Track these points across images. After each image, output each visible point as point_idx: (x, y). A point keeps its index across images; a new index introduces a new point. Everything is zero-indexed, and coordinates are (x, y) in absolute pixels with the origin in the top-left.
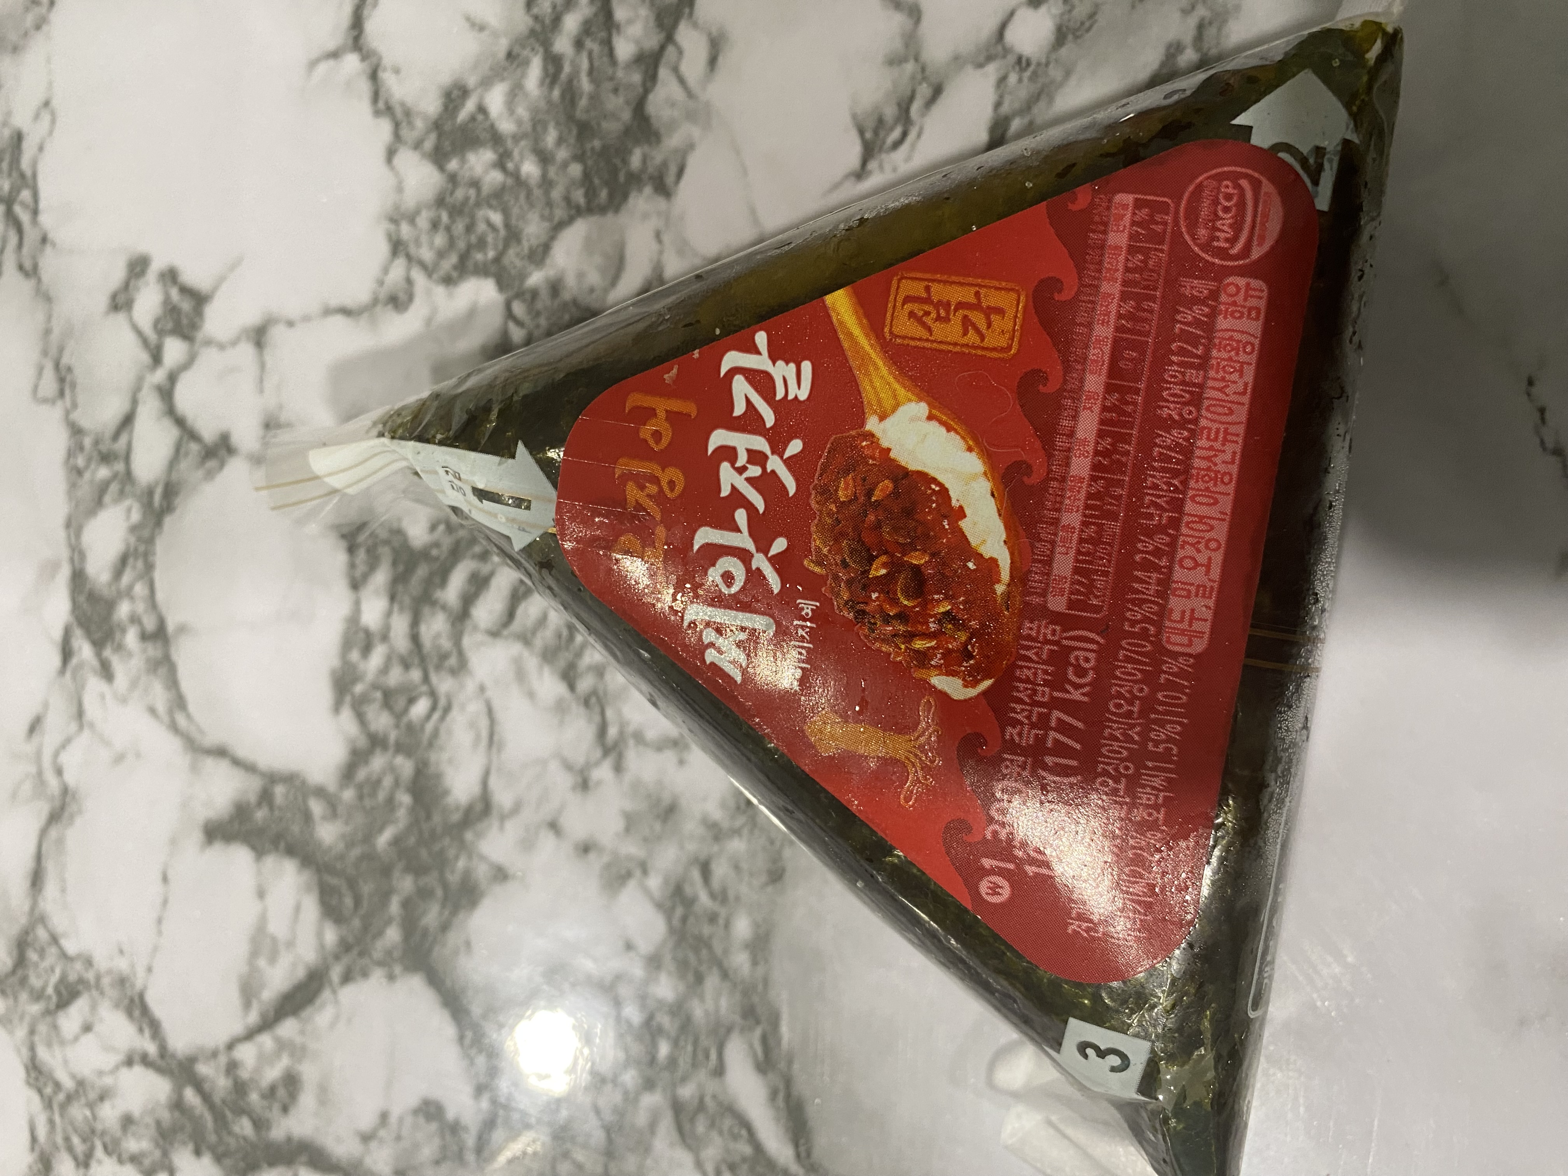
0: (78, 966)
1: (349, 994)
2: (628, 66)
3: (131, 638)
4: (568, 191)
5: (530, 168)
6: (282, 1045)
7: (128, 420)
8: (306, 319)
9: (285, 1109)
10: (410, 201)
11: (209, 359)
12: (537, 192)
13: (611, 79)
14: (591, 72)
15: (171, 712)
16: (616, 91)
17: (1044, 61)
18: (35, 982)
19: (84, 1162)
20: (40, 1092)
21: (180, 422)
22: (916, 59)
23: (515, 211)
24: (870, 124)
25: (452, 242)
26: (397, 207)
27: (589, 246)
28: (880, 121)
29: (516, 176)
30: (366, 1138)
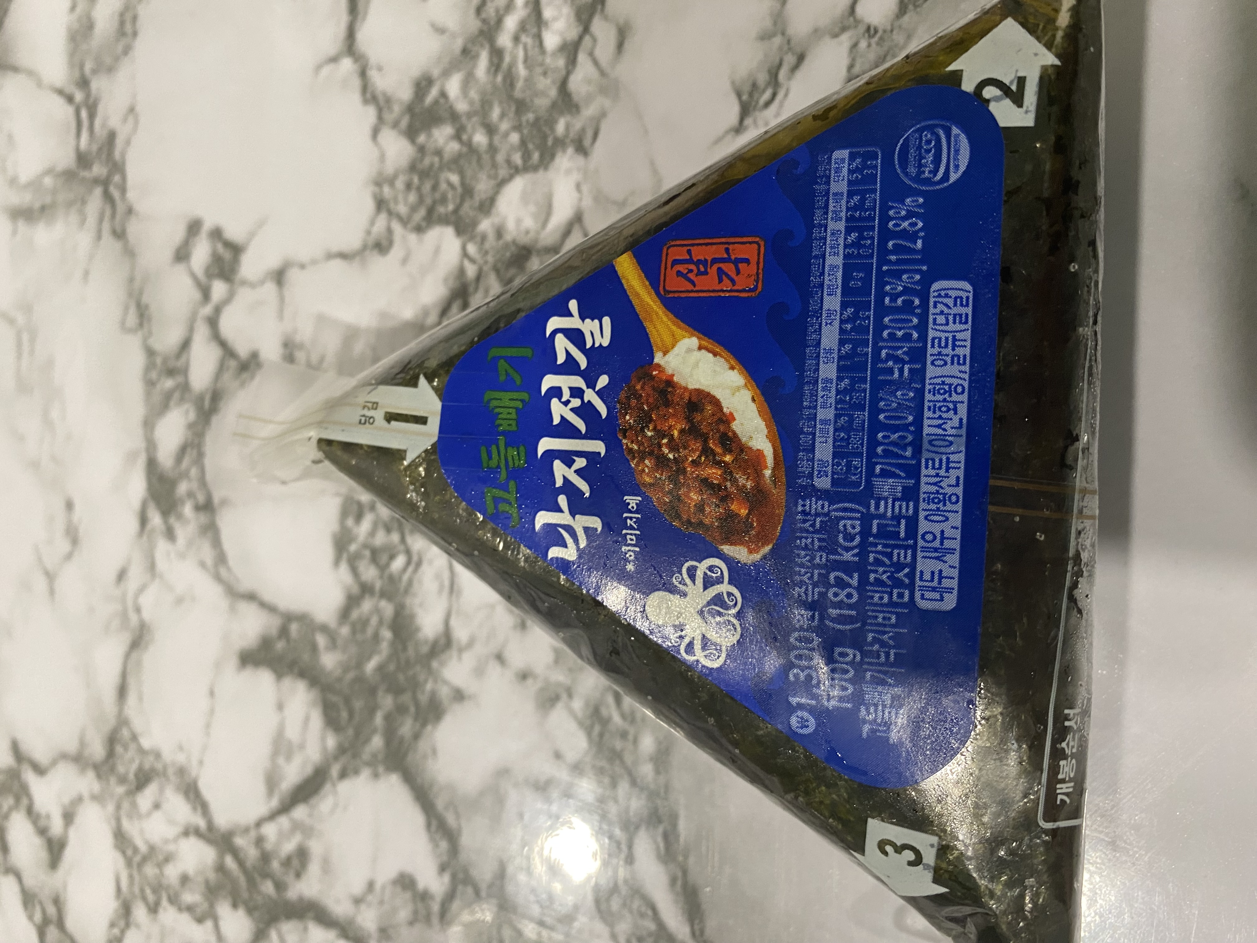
0: (151, 758)
1: (345, 787)
2: (554, 54)
3: (188, 510)
4: (509, 155)
5: (480, 138)
6: (296, 826)
7: (186, 345)
8: (314, 262)
9: (298, 875)
10: (390, 168)
11: (244, 296)
12: (486, 157)
13: (542, 64)
14: (525, 61)
15: (216, 565)
16: (545, 74)
17: (889, 28)
18: (121, 769)
19: (154, 909)
20: (124, 853)
21: (223, 344)
22: (783, 34)
23: (469, 173)
24: (747, 88)
25: (421, 199)
26: (380, 173)
27: (525, 198)
28: (754, 85)
29: (469, 144)
30: (358, 901)
